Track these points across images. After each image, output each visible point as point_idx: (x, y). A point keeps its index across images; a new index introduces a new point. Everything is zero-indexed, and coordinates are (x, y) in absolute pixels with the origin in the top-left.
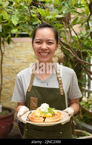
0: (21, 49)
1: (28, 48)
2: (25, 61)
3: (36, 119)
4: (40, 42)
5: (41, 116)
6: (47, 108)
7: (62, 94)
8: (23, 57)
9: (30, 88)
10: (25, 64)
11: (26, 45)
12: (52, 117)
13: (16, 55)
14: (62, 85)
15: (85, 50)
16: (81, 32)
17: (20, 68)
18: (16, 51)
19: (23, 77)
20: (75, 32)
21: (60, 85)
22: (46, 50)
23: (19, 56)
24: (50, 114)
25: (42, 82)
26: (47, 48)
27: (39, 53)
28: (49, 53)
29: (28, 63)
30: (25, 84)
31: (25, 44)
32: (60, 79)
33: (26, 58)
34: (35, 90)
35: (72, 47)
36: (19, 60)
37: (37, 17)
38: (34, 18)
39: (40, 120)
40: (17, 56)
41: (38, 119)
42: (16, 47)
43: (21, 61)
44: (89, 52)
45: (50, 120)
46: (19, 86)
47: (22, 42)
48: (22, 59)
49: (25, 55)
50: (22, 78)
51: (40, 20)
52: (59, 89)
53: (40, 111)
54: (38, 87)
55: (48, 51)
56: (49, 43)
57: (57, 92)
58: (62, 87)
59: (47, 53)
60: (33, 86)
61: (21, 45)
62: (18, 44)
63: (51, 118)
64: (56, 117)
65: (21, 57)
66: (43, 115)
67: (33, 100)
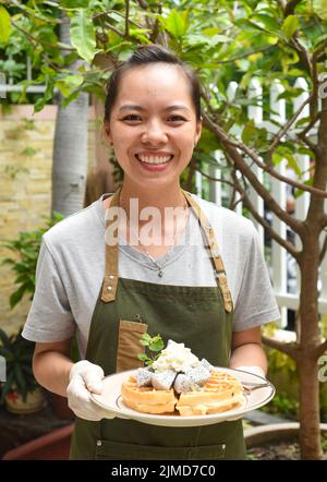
7: (228, 308)
9: (112, 289)
14: (223, 275)
52: (219, 289)
58: (225, 283)
67: (129, 332)
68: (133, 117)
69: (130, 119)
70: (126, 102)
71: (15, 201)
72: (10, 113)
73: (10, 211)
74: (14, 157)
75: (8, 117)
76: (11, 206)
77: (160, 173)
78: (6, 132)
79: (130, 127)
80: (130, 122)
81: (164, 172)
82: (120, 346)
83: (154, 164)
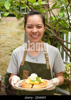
0: (7, 27)
1: (12, 26)
2: (10, 37)
3: (26, 86)
4: (31, 27)
5: (30, 84)
6: (35, 77)
7: (48, 68)
8: (8, 33)
9: (23, 63)
10: (10, 39)
11: (11, 24)
12: (39, 84)
13: (2, 31)
14: (48, 61)
15: (63, 30)
16: (58, 14)
17: (5, 43)
18: (2, 28)
19: (18, 53)
20: (53, 14)
21: (47, 61)
22: (36, 33)
23: (5, 32)
24: (37, 82)
25: (33, 59)
26: (37, 32)
27: (31, 35)
28: (39, 35)
29: (12, 38)
30: (19, 59)
31: (9, 22)
32: (47, 56)
33: (10, 34)
34: (27, 65)
35: (52, 28)
36: (4, 36)
37: (25, 3)
38: (23, 4)
39: (29, 87)
40: (3, 33)
41: (28, 86)
42: (2, 25)
43: (6, 37)
44: (66, 32)
45: (36, 86)
46: (15, 61)
47: (7, 21)
48: (7, 35)
49: (10, 32)
50: (17, 55)
51: (28, 6)
52: (46, 64)
53: (30, 80)
54: (29, 62)
55: (38, 34)
56: (38, 27)
57: (44, 67)
58: (48, 63)
59: (38, 35)
60: (25, 61)
61: (6, 23)
62: (4, 23)
63: (37, 85)
64: (42, 85)
65: (6, 33)
66: (32, 83)
67: (25, 72)
68: (30, 27)
69: (29, 27)
70: (29, 23)
71: (21, 40)
72: (20, 19)
73: (20, 42)
74: (21, 30)
75: (20, 20)
76: (20, 41)
77: (36, 39)
78: (19, 24)
79: (29, 29)
80: (29, 28)
81: (37, 39)
82: (23, 75)
83: (35, 37)
